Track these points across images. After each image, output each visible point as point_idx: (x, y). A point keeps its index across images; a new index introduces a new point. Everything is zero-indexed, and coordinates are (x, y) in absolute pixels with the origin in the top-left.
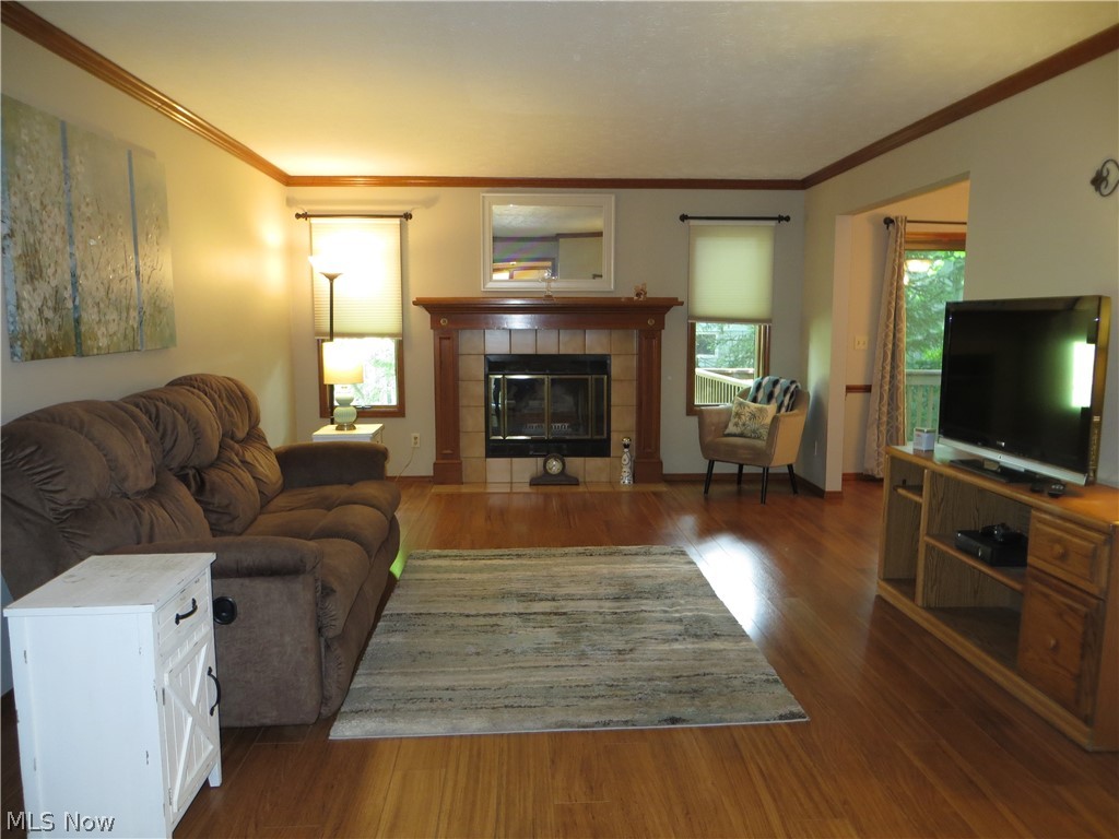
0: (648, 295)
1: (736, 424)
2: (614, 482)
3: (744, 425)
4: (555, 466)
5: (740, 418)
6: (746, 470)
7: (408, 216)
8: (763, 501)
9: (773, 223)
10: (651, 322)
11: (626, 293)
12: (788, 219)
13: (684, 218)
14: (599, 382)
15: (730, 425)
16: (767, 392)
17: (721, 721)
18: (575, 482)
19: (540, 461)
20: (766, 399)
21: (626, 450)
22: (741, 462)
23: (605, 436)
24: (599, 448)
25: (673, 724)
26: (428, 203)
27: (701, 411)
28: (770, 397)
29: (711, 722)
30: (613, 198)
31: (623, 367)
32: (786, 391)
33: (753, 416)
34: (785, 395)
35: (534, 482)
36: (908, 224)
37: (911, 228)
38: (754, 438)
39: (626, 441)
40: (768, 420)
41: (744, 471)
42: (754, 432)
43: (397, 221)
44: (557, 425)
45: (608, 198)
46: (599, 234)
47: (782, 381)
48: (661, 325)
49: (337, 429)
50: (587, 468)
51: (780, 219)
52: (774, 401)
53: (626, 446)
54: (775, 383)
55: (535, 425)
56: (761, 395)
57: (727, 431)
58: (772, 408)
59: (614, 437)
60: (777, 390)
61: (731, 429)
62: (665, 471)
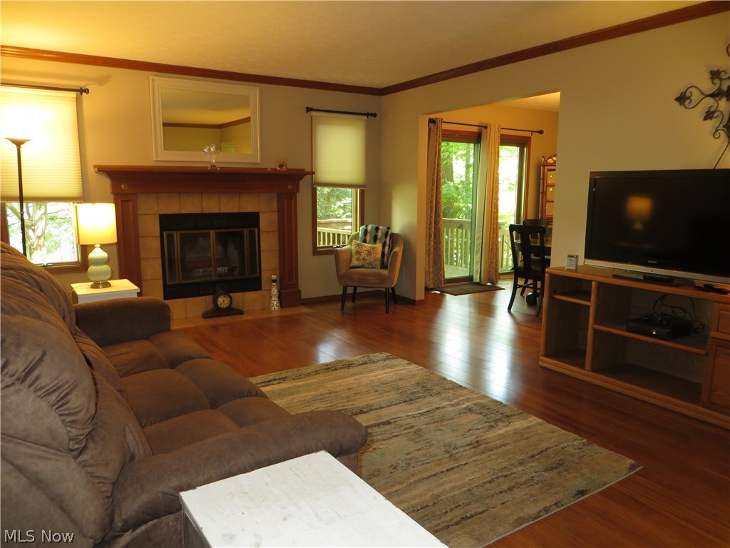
0: (288, 167)
1: (358, 259)
2: (266, 308)
3: (364, 259)
4: (223, 301)
5: (360, 255)
6: (359, 290)
7: (82, 91)
8: (387, 312)
9: (365, 118)
10: (290, 187)
11: (271, 164)
12: (375, 115)
13: (309, 110)
14: (252, 233)
15: (354, 260)
16: (373, 235)
17: (605, 484)
18: (241, 313)
19: (209, 298)
20: (372, 241)
21: (274, 284)
22: (356, 285)
23: (258, 274)
24: (254, 284)
25: (583, 495)
26: (102, 81)
27: (337, 252)
28: (375, 239)
29: (600, 487)
30: (258, 91)
31: (268, 221)
32: (386, 234)
33: (369, 253)
34: (386, 237)
35: (206, 316)
36: (443, 124)
37: (445, 126)
38: (371, 268)
39: (274, 277)
40: (379, 255)
41: (358, 291)
42: (370, 264)
43: (74, 95)
44: (221, 268)
45: (253, 91)
46: (248, 120)
47: (381, 227)
48: (297, 189)
49: (93, 287)
50: (246, 299)
51: (368, 115)
52: (378, 241)
53: (274, 281)
54: (377, 229)
55: (201, 270)
56: (368, 238)
57: (352, 265)
58: (379, 246)
59: (264, 275)
60: (379, 234)
61: (355, 263)
62: (303, 297)
